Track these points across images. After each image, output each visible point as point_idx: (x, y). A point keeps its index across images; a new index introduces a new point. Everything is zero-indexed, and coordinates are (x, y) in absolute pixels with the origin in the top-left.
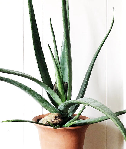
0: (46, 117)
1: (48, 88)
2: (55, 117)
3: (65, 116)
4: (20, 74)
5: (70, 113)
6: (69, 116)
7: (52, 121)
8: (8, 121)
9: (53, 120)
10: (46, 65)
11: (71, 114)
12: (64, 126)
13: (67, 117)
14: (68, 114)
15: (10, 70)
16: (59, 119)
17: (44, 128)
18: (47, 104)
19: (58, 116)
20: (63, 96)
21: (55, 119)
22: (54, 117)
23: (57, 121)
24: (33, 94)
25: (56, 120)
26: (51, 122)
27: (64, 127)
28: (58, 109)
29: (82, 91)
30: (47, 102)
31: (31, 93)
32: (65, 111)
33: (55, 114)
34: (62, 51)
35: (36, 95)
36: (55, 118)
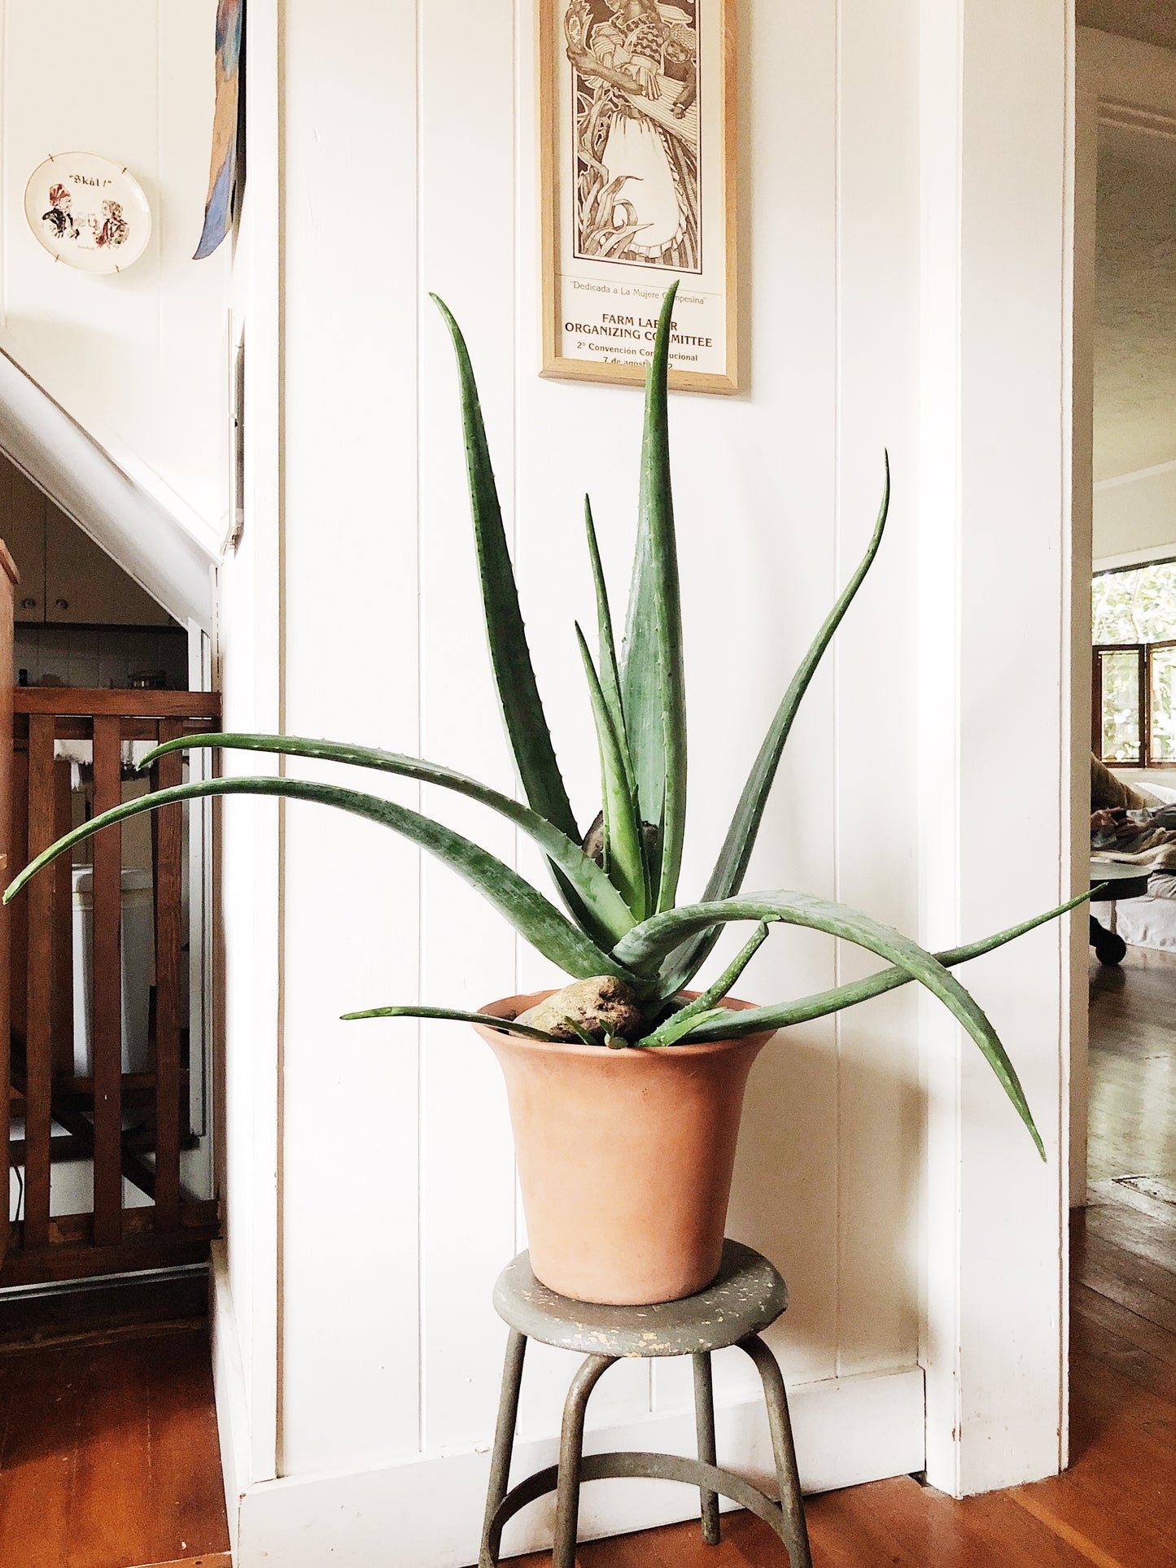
0: (554, 1001)
1: (566, 848)
2: (603, 995)
3: (644, 994)
4: (439, 772)
5: (667, 977)
6: (664, 995)
7: (588, 1015)
8: (377, 1013)
9: (591, 1012)
10: (546, 733)
11: (674, 983)
12: (643, 1041)
13: (654, 997)
14: (660, 987)
15: (389, 753)
16: (623, 1008)
17: (544, 1056)
18: (562, 929)
19: (614, 994)
20: (638, 889)
21: (600, 1007)
22: (595, 996)
23: (613, 1015)
24: (492, 878)
25: (607, 1010)
26: (580, 1022)
27: (647, 1045)
28: (613, 957)
29: (731, 867)
30: (562, 919)
31: (484, 872)
32: (647, 970)
33: (602, 982)
34: (626, 662)
35: (508, 886)
36: (601, 1001)
